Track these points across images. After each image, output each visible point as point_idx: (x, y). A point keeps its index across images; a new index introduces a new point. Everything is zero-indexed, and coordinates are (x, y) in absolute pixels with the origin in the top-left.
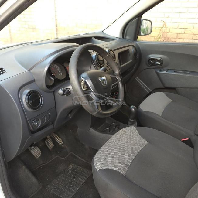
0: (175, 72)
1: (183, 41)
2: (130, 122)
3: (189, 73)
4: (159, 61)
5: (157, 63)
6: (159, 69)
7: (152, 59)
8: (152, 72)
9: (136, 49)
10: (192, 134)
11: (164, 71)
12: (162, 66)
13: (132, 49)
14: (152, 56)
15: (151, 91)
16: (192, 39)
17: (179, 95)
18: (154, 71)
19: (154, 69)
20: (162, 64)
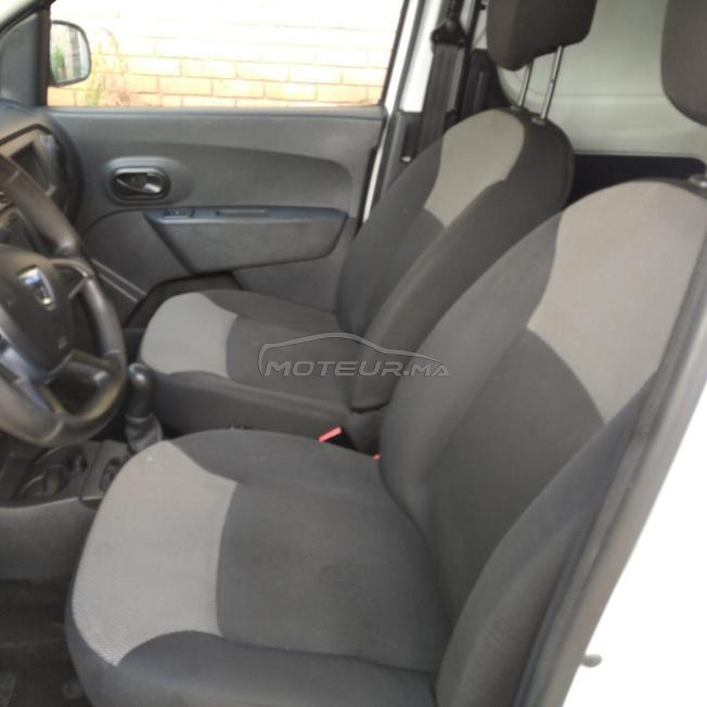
0: (218, 214)
1: (182, 102)
2: (135, 427)
3: (266, 215)
4: (153, 179)
5: (148, 190)
6: (159, 209)
7: (125, 176)
8: (136, 224)
9: (57, 142)
10: (340, 408)
11: (181, 214)
12: (168, 197)
13: (45, 144)
14: (123, 165)
15: (144, 293)
16: (211, 95)
17: (246, 293)
18: (144, 221)
19: (139, 214)
20: (166, 189)
